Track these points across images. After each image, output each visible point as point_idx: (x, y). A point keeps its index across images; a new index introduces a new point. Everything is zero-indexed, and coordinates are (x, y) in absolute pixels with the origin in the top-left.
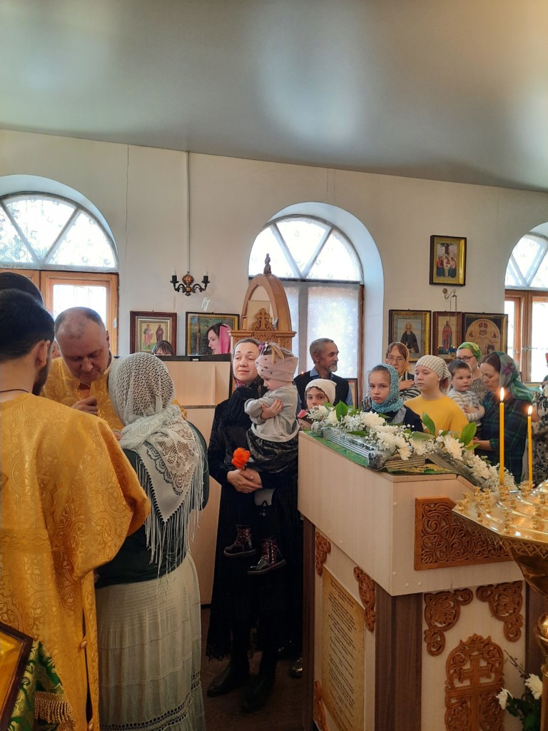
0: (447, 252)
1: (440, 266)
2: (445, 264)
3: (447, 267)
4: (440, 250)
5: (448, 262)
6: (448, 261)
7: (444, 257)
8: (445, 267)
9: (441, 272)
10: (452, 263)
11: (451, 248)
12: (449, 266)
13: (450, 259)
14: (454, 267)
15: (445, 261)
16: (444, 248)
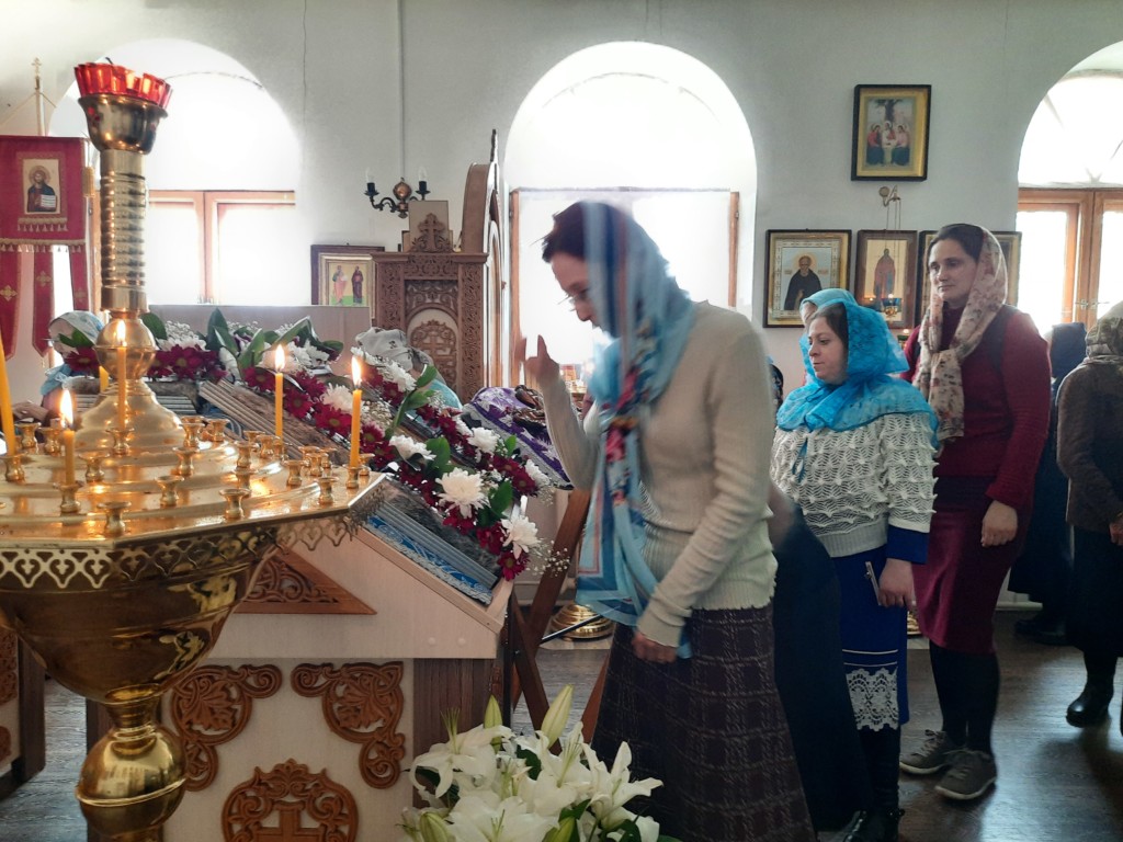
0: (890, 116)
1: (873, 144)
2: (885, 140)
3: (888, 145)
4: (874, 114)
5: (892, 136)
6: (892, 132)
7: (883, 127)
8: (885, 146)
9: (875, 156)
10: (900, 137)
11: (898, 108)
12: (894, 143)
13: (896, 128)
14: (904, 145)
15: (885, 134)
16: (883, 110)
